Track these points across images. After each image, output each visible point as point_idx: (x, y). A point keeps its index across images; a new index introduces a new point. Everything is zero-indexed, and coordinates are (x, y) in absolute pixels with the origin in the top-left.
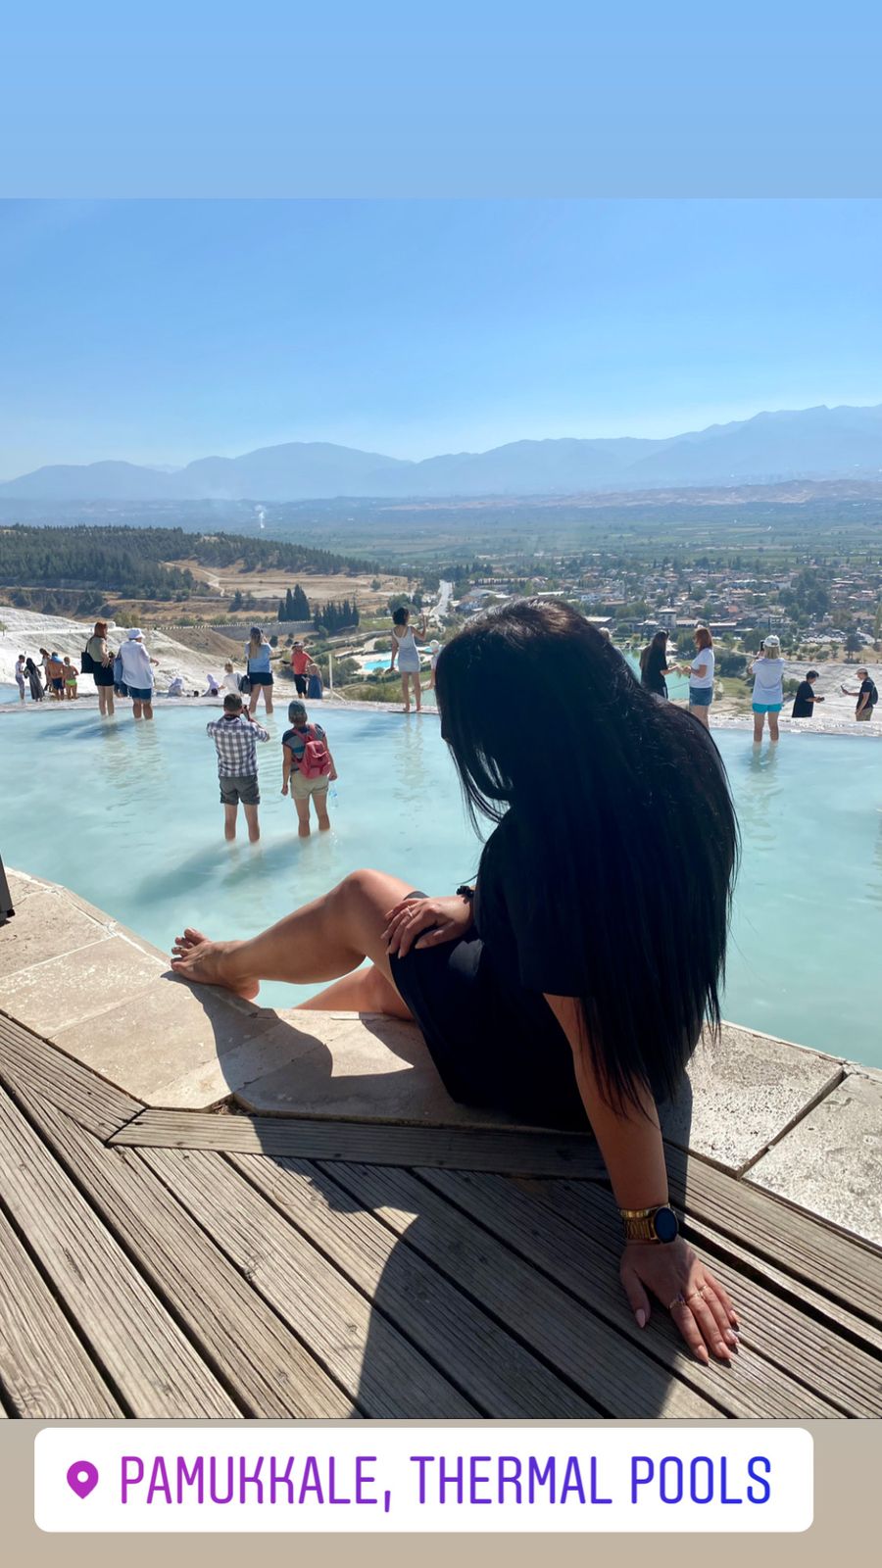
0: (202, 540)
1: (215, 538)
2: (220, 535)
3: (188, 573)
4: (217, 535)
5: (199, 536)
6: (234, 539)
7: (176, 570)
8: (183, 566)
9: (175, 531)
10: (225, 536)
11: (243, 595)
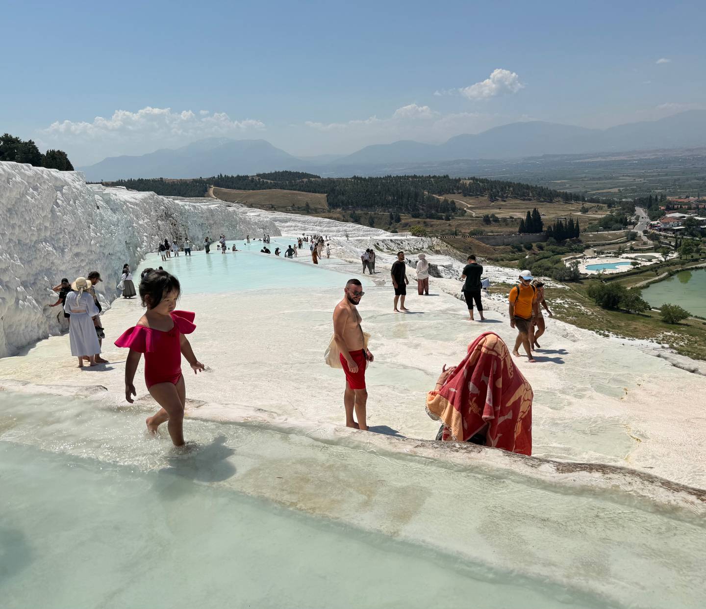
0: (461, 182)
1: (471, 181)
2: (473, 179)
3: (453, 202)
4: (472, 179)
6: (482, 181)
7: (446, 201)
8: (450, 198)
10: (477, 180)
11: (489, 216)
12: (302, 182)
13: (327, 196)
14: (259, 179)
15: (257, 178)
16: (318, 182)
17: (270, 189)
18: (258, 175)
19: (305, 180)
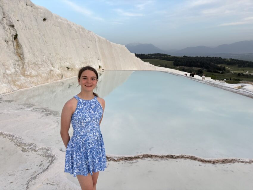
3: (224, 67)
5: (226, 59)
6: (235, 60)
8: (223, 66)
9: (220, 58)
11: (240, 73)
13: (174, 62)
14: (149, 56)
16: (170, 57)
17: (153, 59)
18: (149, 54)
19: (165, 57)
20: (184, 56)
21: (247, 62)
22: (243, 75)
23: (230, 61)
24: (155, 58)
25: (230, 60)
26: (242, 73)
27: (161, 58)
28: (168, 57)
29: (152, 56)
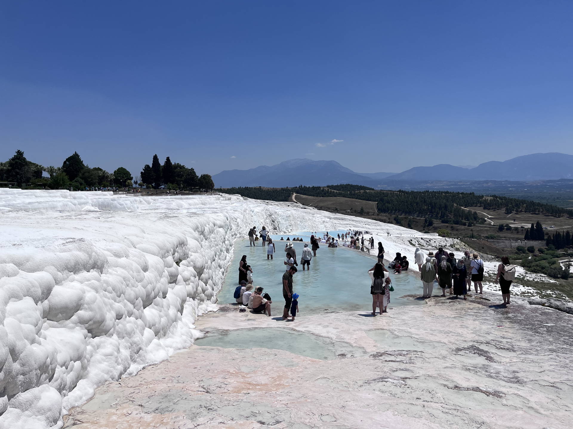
0: (484, 198)
1: (492, 198)
2: (494, 196)
3: (475, 213)
5: (483, 196)
6: (501, 198)
7: (469, 211)
8: (473, 210)
9: (471, 194)
10: (497, 197)
11: (504, 225)
12: (360, 192)
13: (377, 204)
14: (328, 190)
15: (327, 189)
16: (371, 193)
17: (335, 196)
18: (328, 187)
19: (362, 191)
20: (400, 191)
21: (523, 202)
22: (509, 229)
23: (490, 201)
24: (340, 195)
25: (489, 198)
26: (507, 225)
27: (352, 196)
28: (366, 193)
29: (335, 191)
